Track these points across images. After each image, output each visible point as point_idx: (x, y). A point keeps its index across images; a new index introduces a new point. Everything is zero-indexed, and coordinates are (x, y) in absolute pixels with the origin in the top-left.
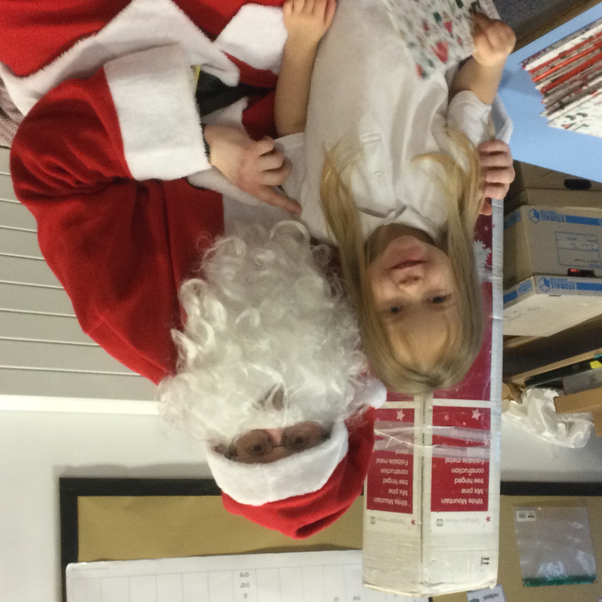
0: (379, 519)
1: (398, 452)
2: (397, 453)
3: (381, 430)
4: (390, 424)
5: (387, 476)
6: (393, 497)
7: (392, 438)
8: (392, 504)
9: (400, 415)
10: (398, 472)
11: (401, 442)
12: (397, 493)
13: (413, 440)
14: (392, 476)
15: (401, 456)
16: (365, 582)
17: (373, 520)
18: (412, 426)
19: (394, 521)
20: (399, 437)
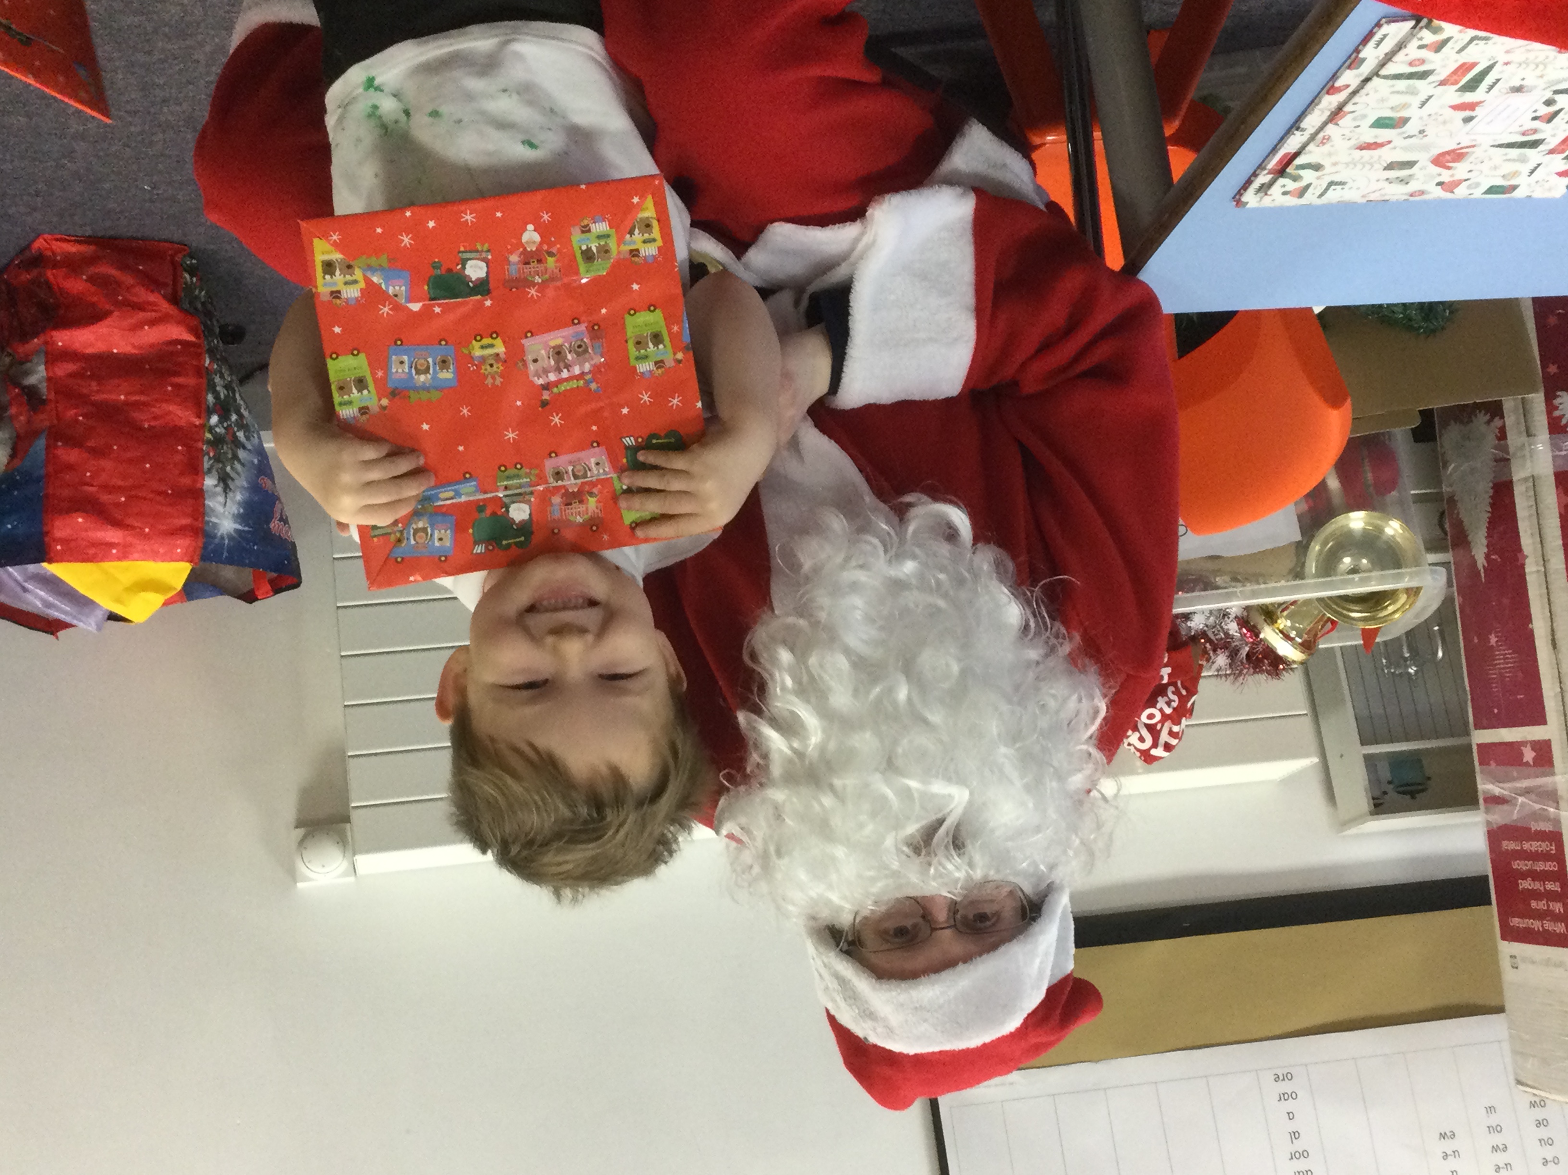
0: (1524, 960)
1: (1536, 826)
2: (1533, 829)
3: (1501, 785)
4: (1514, 771)
5: (1524, 875)
6: (1541, 915)
7: (1521, 799)
8: (1541, 929)
9: (1529, 755)
10: (1540, 866)
11: (1537, 806)
12: (1546, 908)
13: (1558, 803)
14: (1535, 875)
15: (1542, 836)
16: (1519, 1082)
17: (1514, 960)
18: (1553, 774)
19: (1547, 963)
20: (1533, 796)
